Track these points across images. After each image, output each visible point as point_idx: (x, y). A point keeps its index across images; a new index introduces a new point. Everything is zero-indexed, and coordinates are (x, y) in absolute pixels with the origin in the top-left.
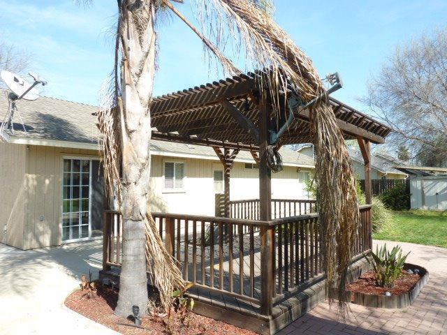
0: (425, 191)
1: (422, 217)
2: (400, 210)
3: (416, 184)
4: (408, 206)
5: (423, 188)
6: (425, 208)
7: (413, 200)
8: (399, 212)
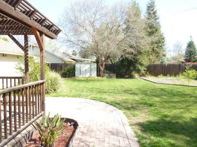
0: (81, 68)
1: (80, 81)
2: (71, 77)
3: (78, 66)
4: (74, 75)
5: (80, 68)
6: (81, 76)
7: (76, 73)
8: (70, 78)
